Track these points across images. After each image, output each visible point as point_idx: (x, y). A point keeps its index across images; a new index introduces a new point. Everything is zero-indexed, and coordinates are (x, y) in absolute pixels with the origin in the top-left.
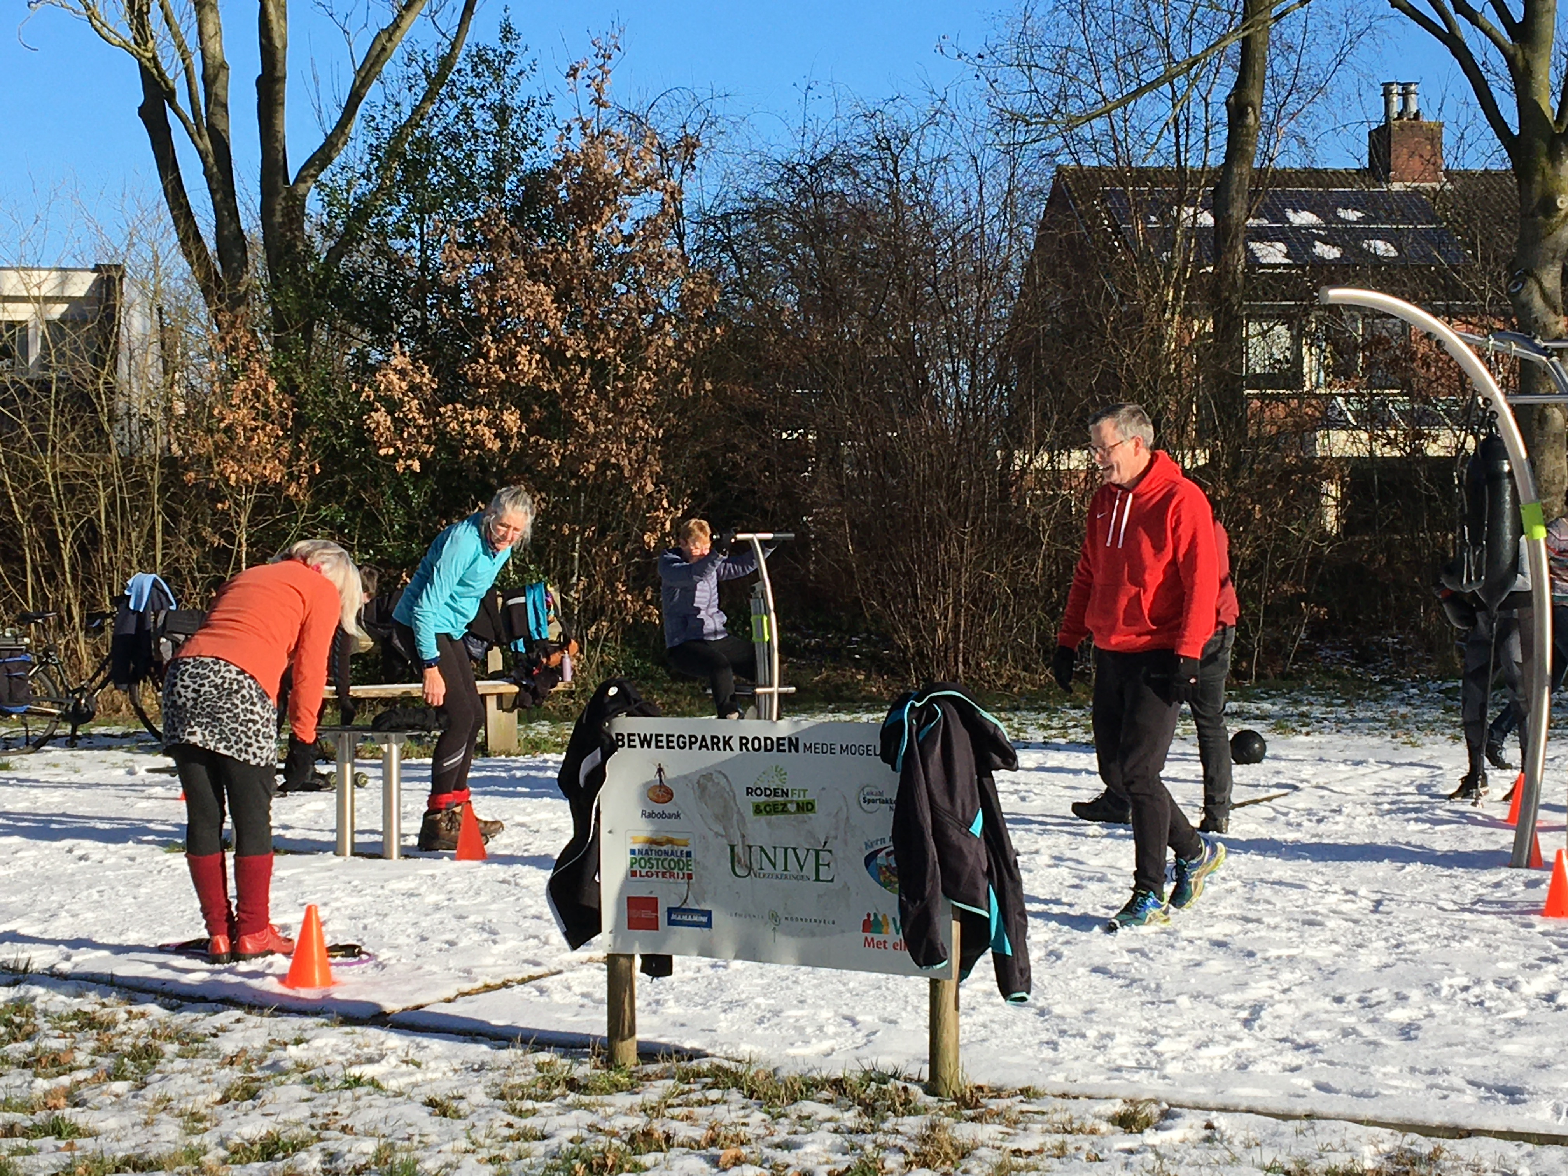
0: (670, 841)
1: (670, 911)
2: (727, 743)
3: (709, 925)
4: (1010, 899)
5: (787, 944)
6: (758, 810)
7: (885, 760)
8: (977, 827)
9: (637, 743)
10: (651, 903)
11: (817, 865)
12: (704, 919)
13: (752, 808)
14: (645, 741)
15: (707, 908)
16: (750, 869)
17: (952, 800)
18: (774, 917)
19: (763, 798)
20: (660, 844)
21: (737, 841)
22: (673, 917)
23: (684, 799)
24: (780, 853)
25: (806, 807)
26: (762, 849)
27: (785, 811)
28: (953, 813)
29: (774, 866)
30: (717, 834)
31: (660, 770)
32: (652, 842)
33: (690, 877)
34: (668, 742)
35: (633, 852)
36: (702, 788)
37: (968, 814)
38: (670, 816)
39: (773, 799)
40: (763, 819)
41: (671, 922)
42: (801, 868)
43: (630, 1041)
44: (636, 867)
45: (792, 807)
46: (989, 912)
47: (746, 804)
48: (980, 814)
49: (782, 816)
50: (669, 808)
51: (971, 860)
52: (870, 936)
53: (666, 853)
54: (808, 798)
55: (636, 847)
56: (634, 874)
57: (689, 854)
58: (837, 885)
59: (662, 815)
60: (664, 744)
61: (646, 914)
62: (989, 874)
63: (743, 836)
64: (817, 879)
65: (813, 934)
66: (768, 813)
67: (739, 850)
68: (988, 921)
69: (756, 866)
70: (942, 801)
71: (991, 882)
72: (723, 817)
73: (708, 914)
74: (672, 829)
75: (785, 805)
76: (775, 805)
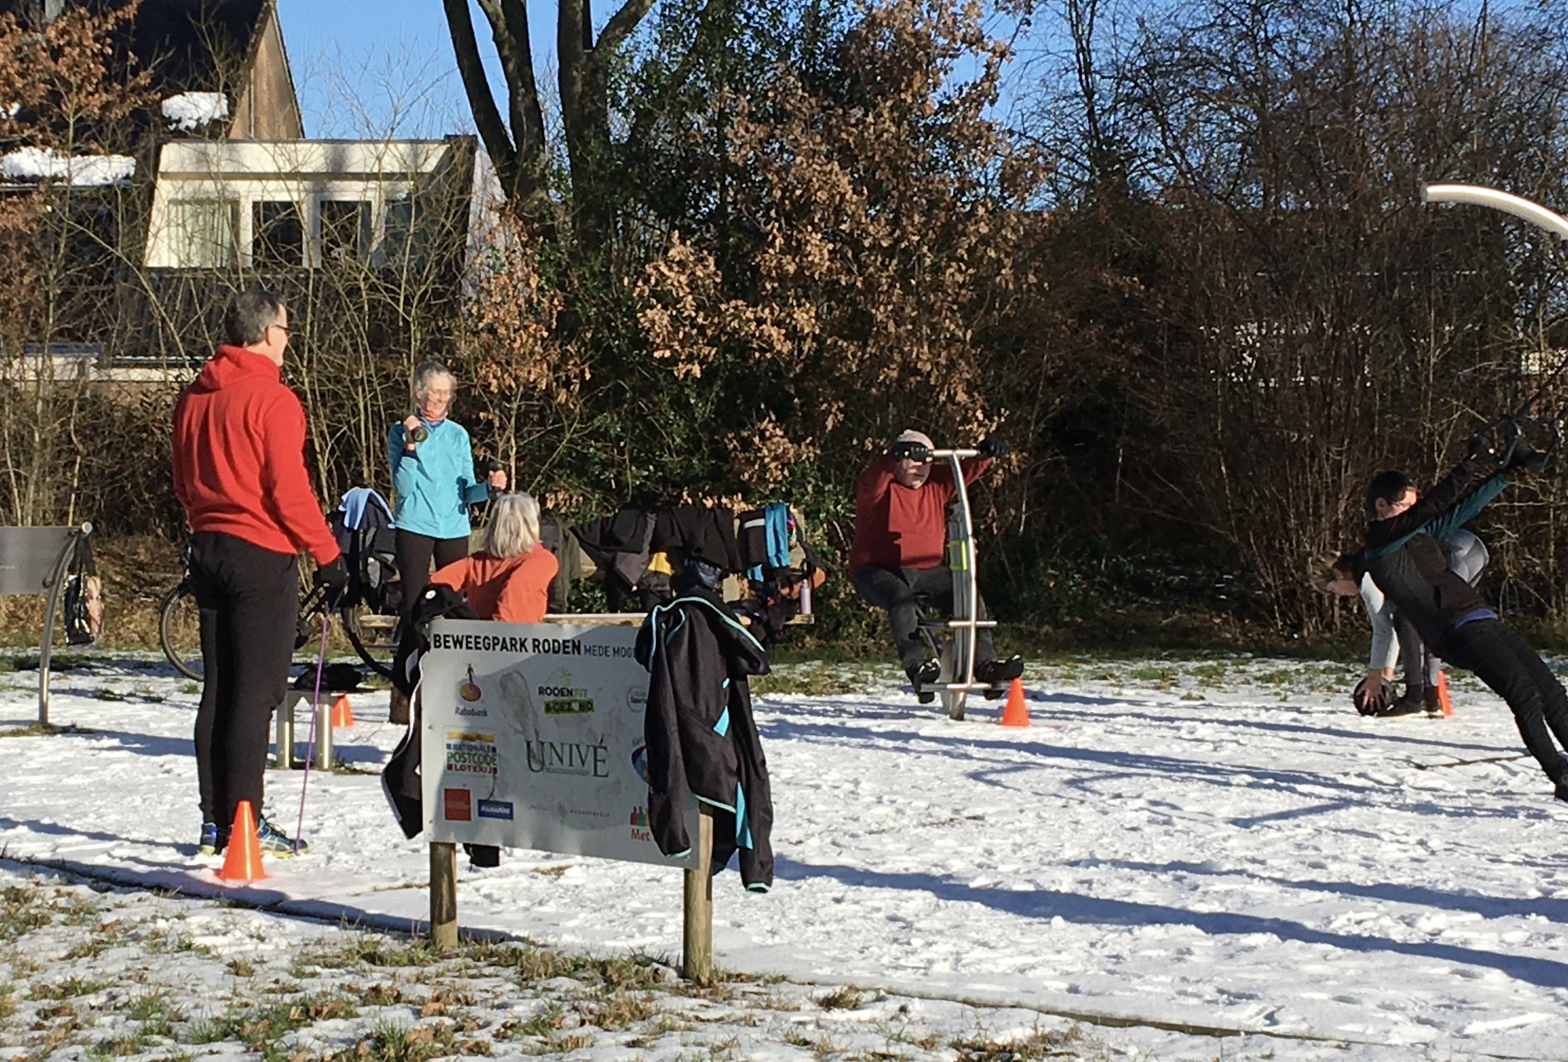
0: (479, 737)
1: (481, 802)
2: (522, 644)
3: (510, 816)
4: (755, 796)
5: (572, 836)
6: (548, 709)
7: (640, 661)
8: (723, 725)
9: (451, 644)
10: (464, 795)
11: (596, 761)
12: (507, 811)
13: (543, 707)
14: (458, 642)
15: (508, 800)
16: (543, 763)
17: (696, 701)
18: (561, 810)
19: (552, 698)
20: (471, 739)
21: (533, 738)
22: (483, 809)
23: (489, 699)
24: (567, 749)
25: (586, 706)
26: (552, 745)
27: (570, 710)
28: (697, 713)
29: (561, 760)
30: (516, 732)
31: (470, 670)
32: (465, 737)
33: (495, 771)
34: (477, 643)
35: (449, 746)
36: (504, 687)
37: (711, 713)
38: (478, 713)
39: (561, 698)
40: (553, 716)
41: (481, 814)
42: (583, 763)
43: (449, 924)
44: (452, 762)
45: (575, 706)
46: (735, 807)
47: (539, 702)
48: (726, 715)
49: (568, 715)
50: (477, 705)
51: (714, 757)
52: (636, 827)
53: (475, 747)
54: (589, 696)
55: (453, 742)
56: (450, 767)
57: (494, 750)
58: (612, 778)
59: (472, 713)
60: (472, 645)
61: (461, 805)
62: (738, 773)
63: (537, 733)
64: (596, 774)
65: (592, 827)
66: (557, 711)
67: (533, 745)
68: (734, 816)
69: (547, 763)
70: (687, 701)
71: (740, 780)
72: (521, 714)
73: (510, 806)
74: (483, 725)
75: (569, 704)
76: (562, 704)
